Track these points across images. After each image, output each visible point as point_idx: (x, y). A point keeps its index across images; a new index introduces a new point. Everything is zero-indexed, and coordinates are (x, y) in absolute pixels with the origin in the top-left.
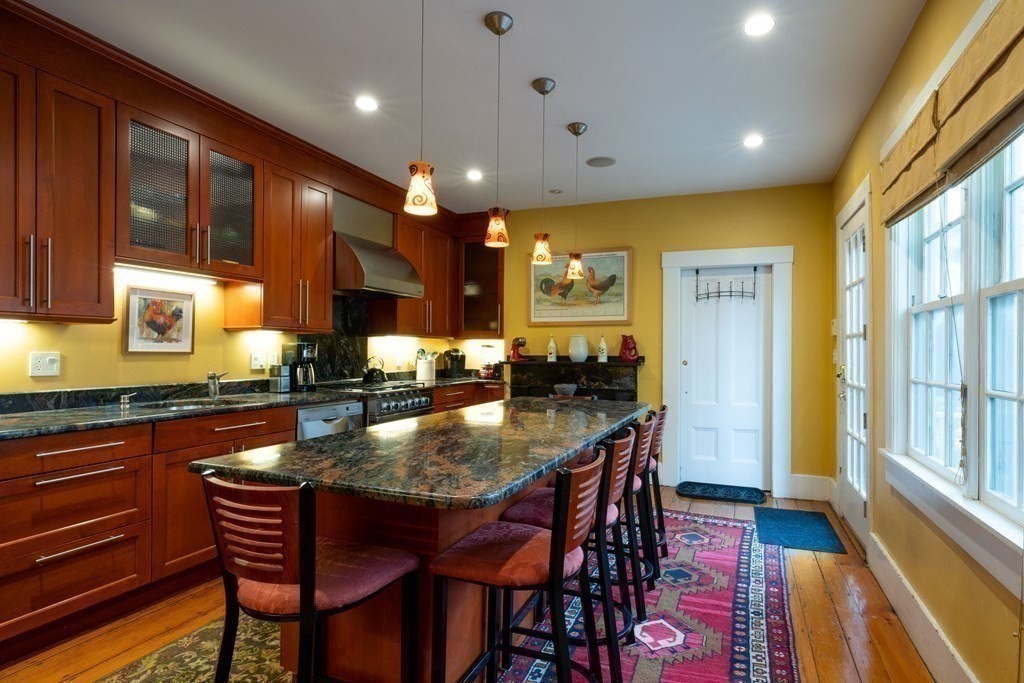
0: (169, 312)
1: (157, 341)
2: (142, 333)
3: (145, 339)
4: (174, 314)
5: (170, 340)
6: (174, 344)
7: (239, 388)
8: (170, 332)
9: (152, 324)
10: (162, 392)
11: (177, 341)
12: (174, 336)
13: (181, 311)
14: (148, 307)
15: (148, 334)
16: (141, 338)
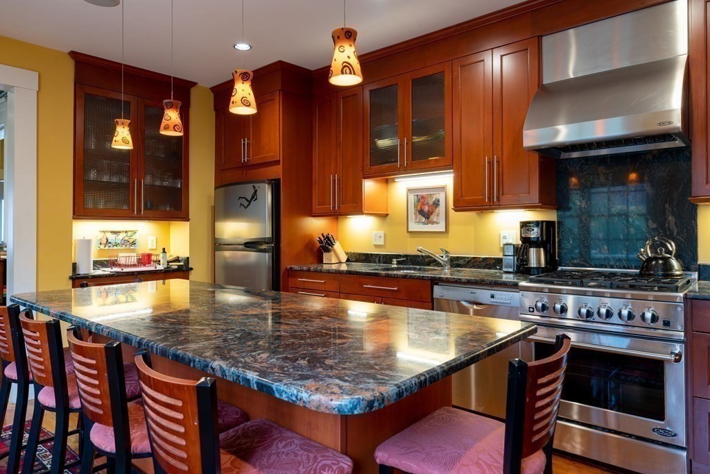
0: (431, 203)
1: (424, 223)
2: (416, 219)
3: (418, 222)
4: (434, 203)
5: (432, 223)
6: (435, 225)
7: (484, 264)
8: (432, 217)
9: (421, 212)
10: (427, 260)
11: (437, 223)
12: (435, 220)
13: (439, 201)
14: (419, 201)
15: (420, 219)
16: (416, 222)
